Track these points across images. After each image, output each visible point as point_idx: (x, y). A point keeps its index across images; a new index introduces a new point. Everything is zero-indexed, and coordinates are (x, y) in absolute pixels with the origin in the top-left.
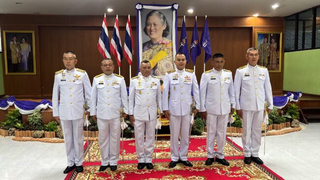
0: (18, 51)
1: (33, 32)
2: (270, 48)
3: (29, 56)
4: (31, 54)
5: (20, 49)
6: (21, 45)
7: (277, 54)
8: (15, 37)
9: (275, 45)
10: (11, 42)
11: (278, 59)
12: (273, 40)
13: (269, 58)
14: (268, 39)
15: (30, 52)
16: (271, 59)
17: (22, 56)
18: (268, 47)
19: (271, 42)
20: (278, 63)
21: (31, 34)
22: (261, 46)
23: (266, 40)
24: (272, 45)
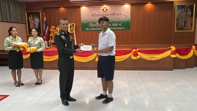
0: (33, 22)
2: (186, 15)
3: (39, 25)
4: (39, 24)
5: (34, 21)
6: (35, 19)
7: (191, 19)
8: (31, 15)
9: (190, 13)
10: (30, 18)
11: (192, 23)
12: (188, 10)
13: (185, 22)
14: (185, 9)
15: (39, 23)
16: (186, 22)
17: (35, 25)
18: (184, 15)
19: (187, 11)
20: (192, 25)
21: (39, 12)
22: (179, 14)
23: (183, 9)
24: (188, 13)
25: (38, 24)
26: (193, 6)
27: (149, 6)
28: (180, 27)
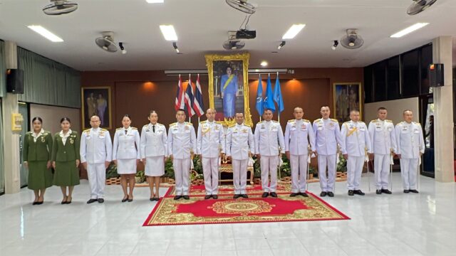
1: (109, 88)
2: (349, 99)
5: (97, 105)
6: (98, 101)
7: (357, 105)
8: (92, 94)
9: (354, 96)
10: (89, 99)
12: (352, 91)
14: (346, 90)
17: (98, 111)
18: (346, 99)
19: (350, 94)
21: (107, 90)
22: (339, 97)
23: (344, 90)
24: (351, 96)
25: (104, 110)
26: (358, 86)
27: (293, 83)
28: (341, 117)
